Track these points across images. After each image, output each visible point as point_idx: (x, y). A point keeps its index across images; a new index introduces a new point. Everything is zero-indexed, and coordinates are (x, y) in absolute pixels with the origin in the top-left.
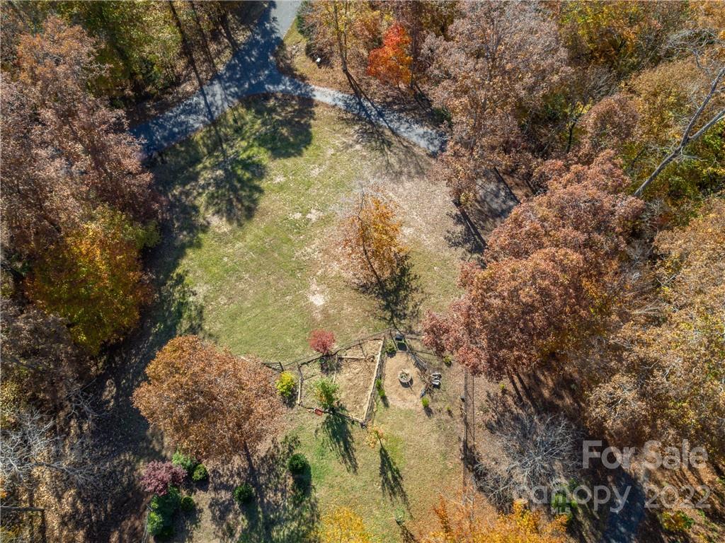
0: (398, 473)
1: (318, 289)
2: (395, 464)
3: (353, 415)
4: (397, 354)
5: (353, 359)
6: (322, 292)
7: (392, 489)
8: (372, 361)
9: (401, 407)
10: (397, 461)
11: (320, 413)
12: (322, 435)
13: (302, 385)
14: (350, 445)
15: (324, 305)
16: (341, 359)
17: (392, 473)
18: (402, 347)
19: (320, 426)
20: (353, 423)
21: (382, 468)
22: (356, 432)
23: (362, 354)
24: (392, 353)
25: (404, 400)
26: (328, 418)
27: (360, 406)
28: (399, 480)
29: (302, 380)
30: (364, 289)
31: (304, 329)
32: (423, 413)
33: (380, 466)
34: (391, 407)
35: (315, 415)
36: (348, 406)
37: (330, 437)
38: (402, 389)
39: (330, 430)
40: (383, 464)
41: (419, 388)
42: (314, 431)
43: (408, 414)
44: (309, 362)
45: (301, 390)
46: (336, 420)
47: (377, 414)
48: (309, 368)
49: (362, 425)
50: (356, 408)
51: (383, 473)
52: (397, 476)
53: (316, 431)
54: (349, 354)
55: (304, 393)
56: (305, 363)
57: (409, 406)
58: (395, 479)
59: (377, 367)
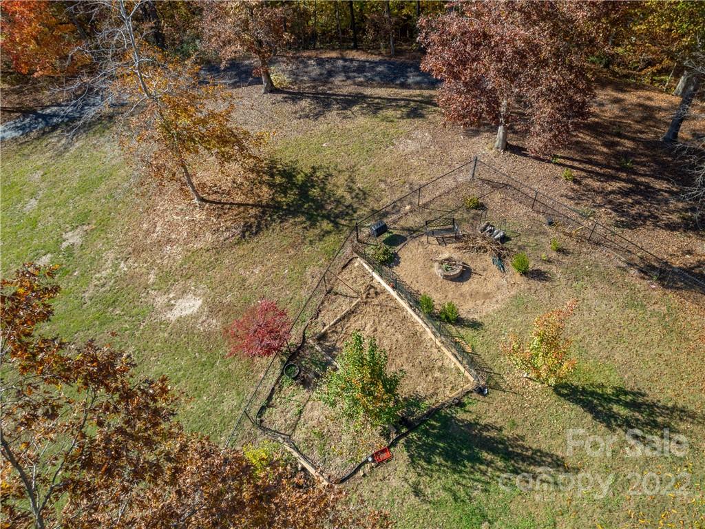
0: (626, 393)
1: (171, 296)
2: (602, 386)
3: (447, 394)
4: (400, 254)
5: (343, 318)
6: (184, 292)
7: (656, 425)
8: (377, 293)
9: (497, 307)
10: (599, 379)
11: (385, 455)
12: (438, 485)
13: (296, 449)
14: (502, 442)
15: (205, 302)
16: (322, 337)
17: (618, 402)
18: (395, 240)
19: (413, 478)
20: (460, 404)
21: (597, 416)
22: (487, 412)
23: (348, 300)
24: (392, 260)
25: (487, 296)
26: (408, 446)
27: (440, 369)
28: (640, 400)
29: (289, 439)
30: (250, 231)
31: (204, 365)
32: (536, 284)
33: (590, 417)
34: (486, 322)
35: (380, 472)
36: (419, 389)
37: (455, 471)
38: (466, 287)
39: (438, 459)
40: (589, 407)
41: (484, 262)
42: (413, 499)
43: (519, 304)
44: (270, 398)
45: (305, 458)
46: (426, 432)
47: (479, 350)
48: (280, 408)
49: (480, 391)
50: (436, 380)
51: (608, 419)
52: (629, 398)
53: (417, 493)
54: (328, 319)
55: (316, 455)
56: (263, 409)
57: (504, 296)
58: (634, 406)
59: (394, 294)
